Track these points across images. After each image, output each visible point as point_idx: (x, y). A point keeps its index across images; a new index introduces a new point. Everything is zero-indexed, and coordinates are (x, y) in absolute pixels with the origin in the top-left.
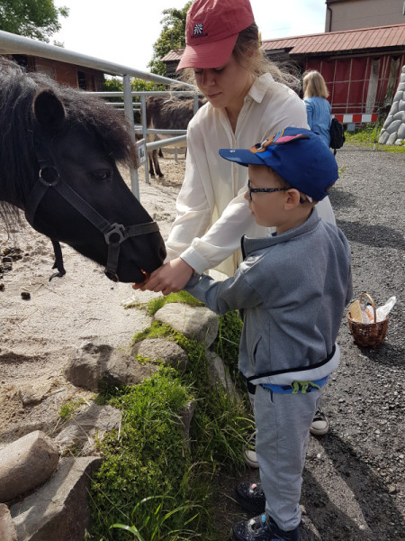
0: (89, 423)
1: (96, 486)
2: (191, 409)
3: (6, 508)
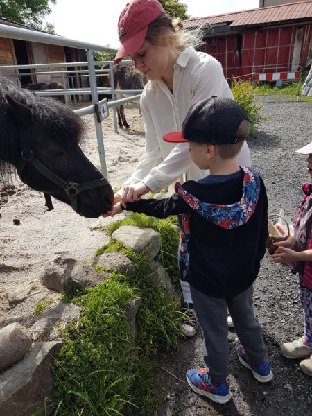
0: (56, 316)
1: (58, 362)
2: (136, 303)
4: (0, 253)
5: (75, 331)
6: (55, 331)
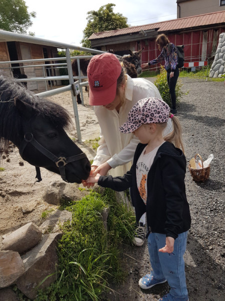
0: (56, 218)
1: (60, 245)
2: (107, 211)
3: (17, 253)
4: (13, 183)
5: (70, 226)
6: (57, 227)
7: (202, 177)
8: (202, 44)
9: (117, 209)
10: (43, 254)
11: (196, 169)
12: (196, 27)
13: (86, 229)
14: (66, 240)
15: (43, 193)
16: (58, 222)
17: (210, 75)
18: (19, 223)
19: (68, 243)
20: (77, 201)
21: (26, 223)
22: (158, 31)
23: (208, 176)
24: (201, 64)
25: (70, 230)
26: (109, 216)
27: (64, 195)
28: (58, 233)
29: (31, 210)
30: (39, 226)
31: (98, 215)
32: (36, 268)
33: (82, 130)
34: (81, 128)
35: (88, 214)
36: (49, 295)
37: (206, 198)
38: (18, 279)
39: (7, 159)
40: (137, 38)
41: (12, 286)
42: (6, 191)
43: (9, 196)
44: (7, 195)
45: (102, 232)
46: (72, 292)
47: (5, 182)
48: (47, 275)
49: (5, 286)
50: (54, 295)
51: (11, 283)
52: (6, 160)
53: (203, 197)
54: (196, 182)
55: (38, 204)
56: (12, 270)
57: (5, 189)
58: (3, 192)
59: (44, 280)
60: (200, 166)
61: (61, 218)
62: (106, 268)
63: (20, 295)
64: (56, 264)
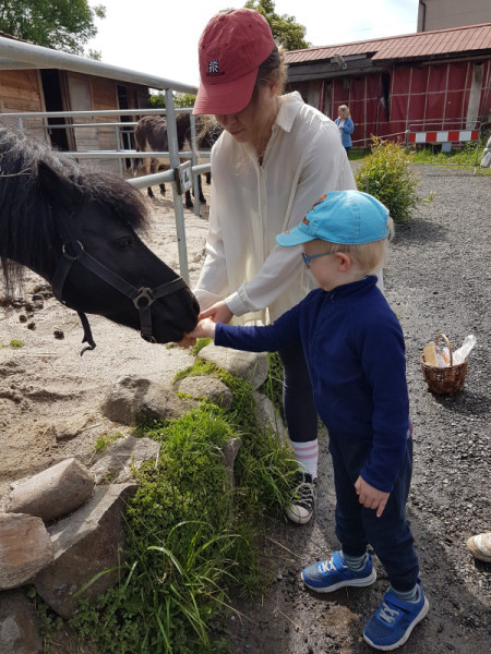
0: (126, 453)
1: (131, 510)
2: (235, 445)
3: (40, 520)
4: (38, 375)
5: (154, 471)
6: (126, 471)
7: (448, 384)
8: (468, 93)
9: (258, 442)
10: (94, 526)
11: (437, 366)
12: (459, 53)
13: (188, 480)
14: (143, 500)
15: (102, 399)
16: (129, 462)
17: (483, 162)
18: (47, 459)
19: (148, 506)
20: (173, 420)
21: (62, 460)
22: (374, 58)
23: (462, 382)
24: (465, 136)
25: (154, 480)
26: (238, 455)
27: (145, 405)
28: (127, 485)
29: (74, 433)
30: (89, 466)
31: (216, 451)
32: (78, 554)
33: (192, 270)
34: (190, 266)
35: (194, 449)
36: (102, 612)
37: (454, 430)
38: (38, 574)
39: (29, 322)
40: (326, 72)
41: (24, 589)
42: (24, 390)
43: (28, 400)
44: (25, 399)
45: (221, 487)
46: (150, 609)
47: (22, 372)
48: (101, 570)
49: (10, 585)
50: (113, 613)
51: (22, 580)
52: (26, 324)
53: (447, 427)
54: (434, 394)
55: (90, 421)
56: (27, 555)
57: (22, 386)
58: (16, 391)
59: (93, 580)
60: (446, 359)
61: (135, 452)
62: (225, 565)
63: (40, 607)
64: (120, 549)
